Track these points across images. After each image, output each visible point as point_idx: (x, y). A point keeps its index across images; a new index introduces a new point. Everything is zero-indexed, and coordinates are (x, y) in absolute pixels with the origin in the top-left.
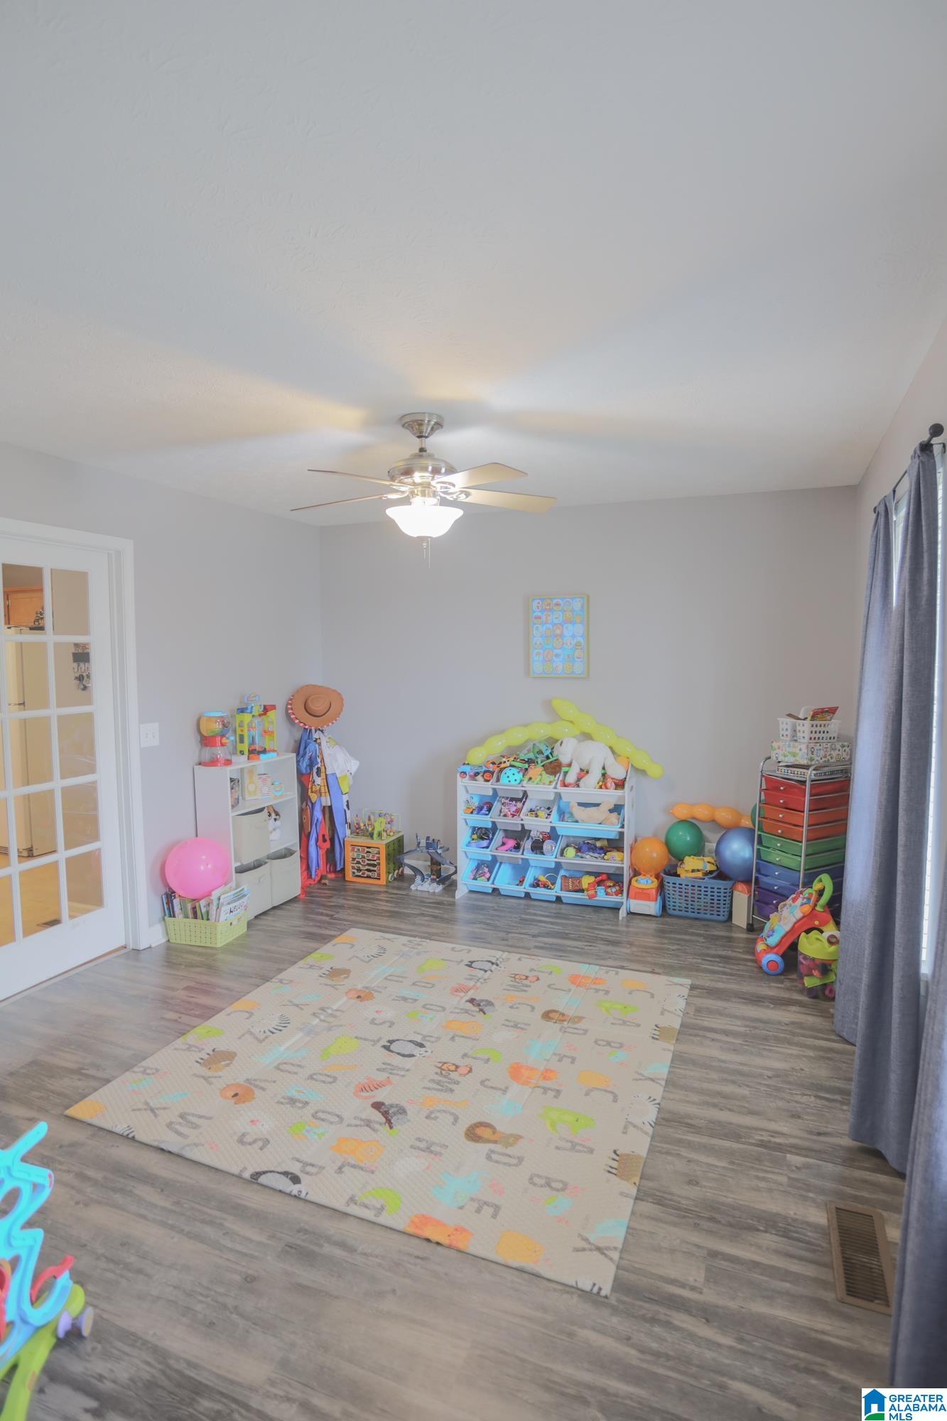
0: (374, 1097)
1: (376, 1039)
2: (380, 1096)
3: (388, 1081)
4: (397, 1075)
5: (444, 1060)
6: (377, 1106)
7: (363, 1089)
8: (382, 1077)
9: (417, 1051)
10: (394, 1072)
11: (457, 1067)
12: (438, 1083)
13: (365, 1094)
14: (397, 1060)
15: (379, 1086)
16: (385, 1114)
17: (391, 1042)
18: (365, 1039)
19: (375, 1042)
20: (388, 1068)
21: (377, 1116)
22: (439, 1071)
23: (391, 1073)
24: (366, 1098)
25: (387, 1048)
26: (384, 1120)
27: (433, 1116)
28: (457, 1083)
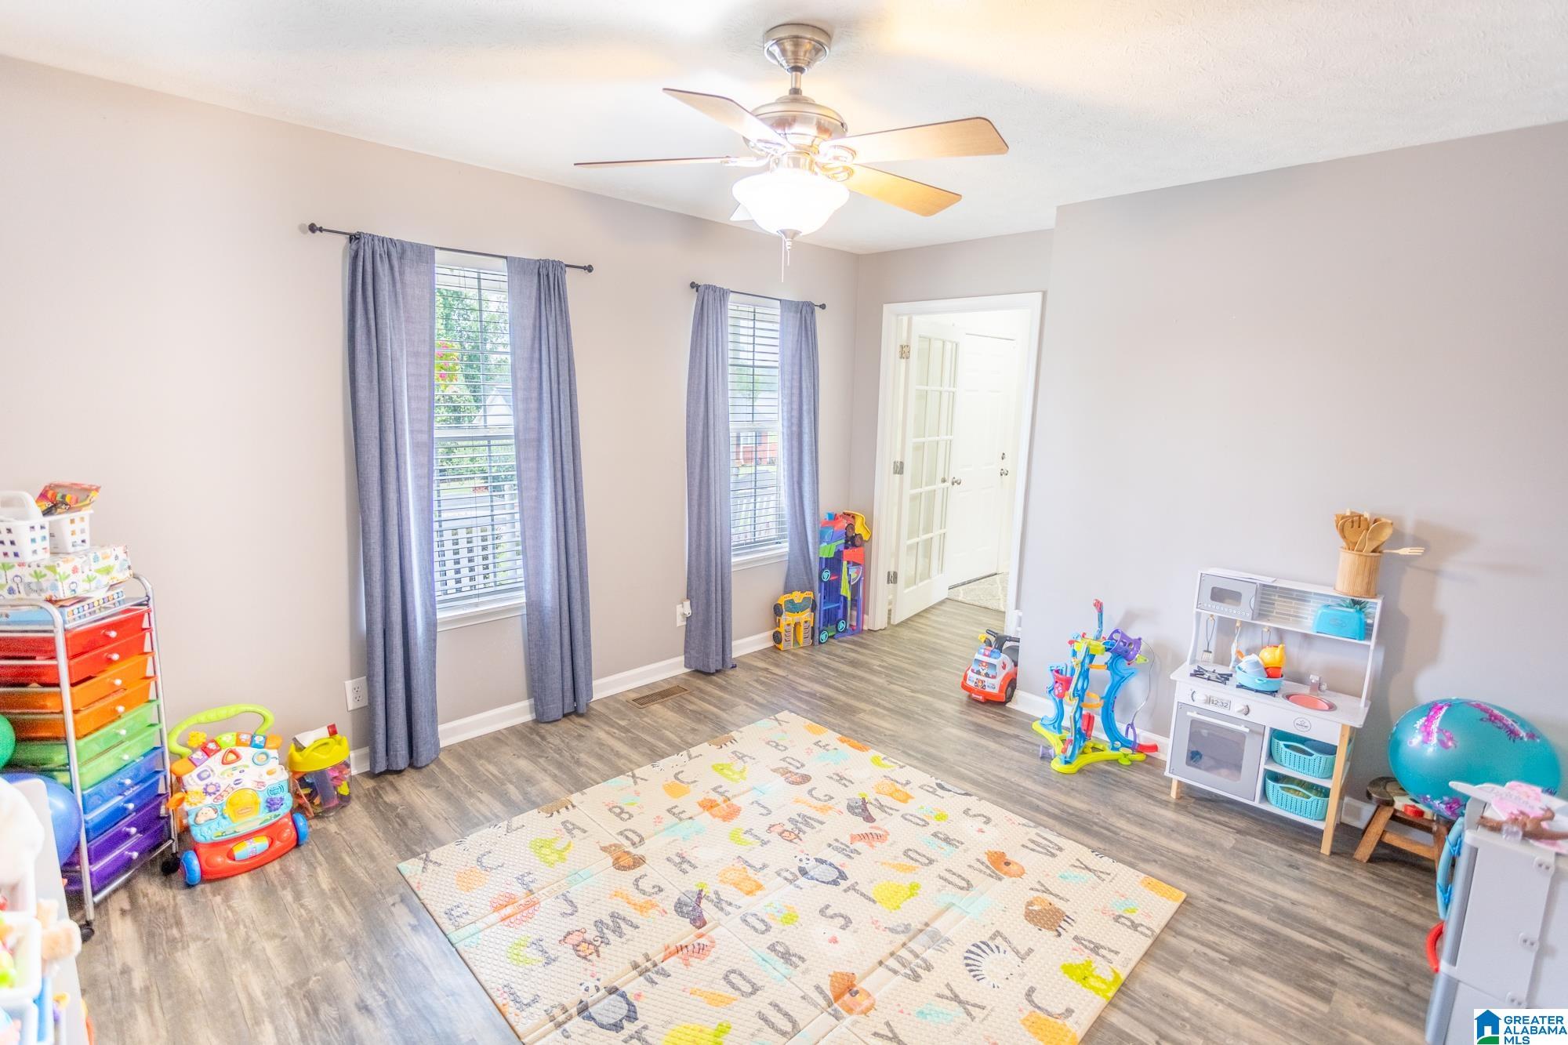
0: (872, 827)
1: (852, 892)
2: (865, 828)
3: (853, 838)
4: (842, 843)
5: (788, 843)
6: (869, 819)
7: (879, 837)
8: (859, 845)
9: (810, 865)
10: (843, 847)
11: (780, 834)
12: (807, 824)
13: (878, 832)
14: (837, 859)
15: (864, 837)
16: (865, 809)
17: (835, 883)
18: (862, 894)
19: (853, 888)
20: (850, 853)
21: (873, 811)
22: (801, 835)
23: (848, 847)
24: (878, 828)
25: (843, 876)
26: (868, 806)
27: (827, 798)
28: (791, 820)
